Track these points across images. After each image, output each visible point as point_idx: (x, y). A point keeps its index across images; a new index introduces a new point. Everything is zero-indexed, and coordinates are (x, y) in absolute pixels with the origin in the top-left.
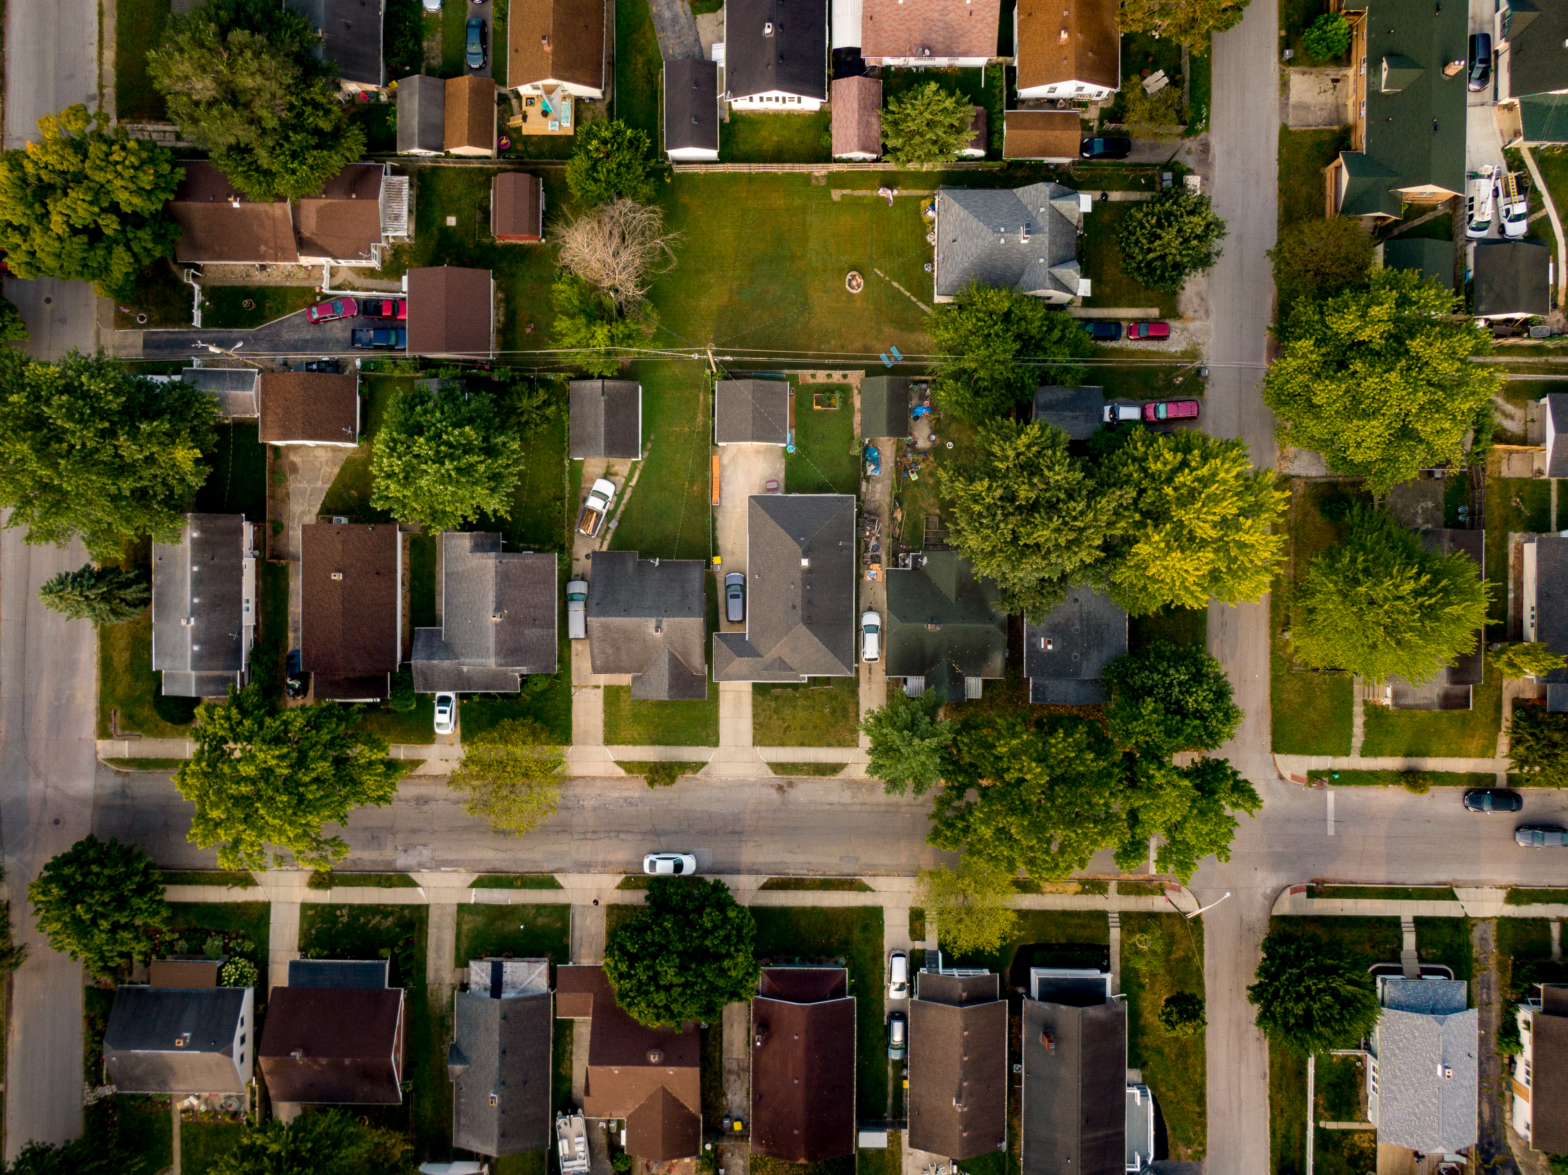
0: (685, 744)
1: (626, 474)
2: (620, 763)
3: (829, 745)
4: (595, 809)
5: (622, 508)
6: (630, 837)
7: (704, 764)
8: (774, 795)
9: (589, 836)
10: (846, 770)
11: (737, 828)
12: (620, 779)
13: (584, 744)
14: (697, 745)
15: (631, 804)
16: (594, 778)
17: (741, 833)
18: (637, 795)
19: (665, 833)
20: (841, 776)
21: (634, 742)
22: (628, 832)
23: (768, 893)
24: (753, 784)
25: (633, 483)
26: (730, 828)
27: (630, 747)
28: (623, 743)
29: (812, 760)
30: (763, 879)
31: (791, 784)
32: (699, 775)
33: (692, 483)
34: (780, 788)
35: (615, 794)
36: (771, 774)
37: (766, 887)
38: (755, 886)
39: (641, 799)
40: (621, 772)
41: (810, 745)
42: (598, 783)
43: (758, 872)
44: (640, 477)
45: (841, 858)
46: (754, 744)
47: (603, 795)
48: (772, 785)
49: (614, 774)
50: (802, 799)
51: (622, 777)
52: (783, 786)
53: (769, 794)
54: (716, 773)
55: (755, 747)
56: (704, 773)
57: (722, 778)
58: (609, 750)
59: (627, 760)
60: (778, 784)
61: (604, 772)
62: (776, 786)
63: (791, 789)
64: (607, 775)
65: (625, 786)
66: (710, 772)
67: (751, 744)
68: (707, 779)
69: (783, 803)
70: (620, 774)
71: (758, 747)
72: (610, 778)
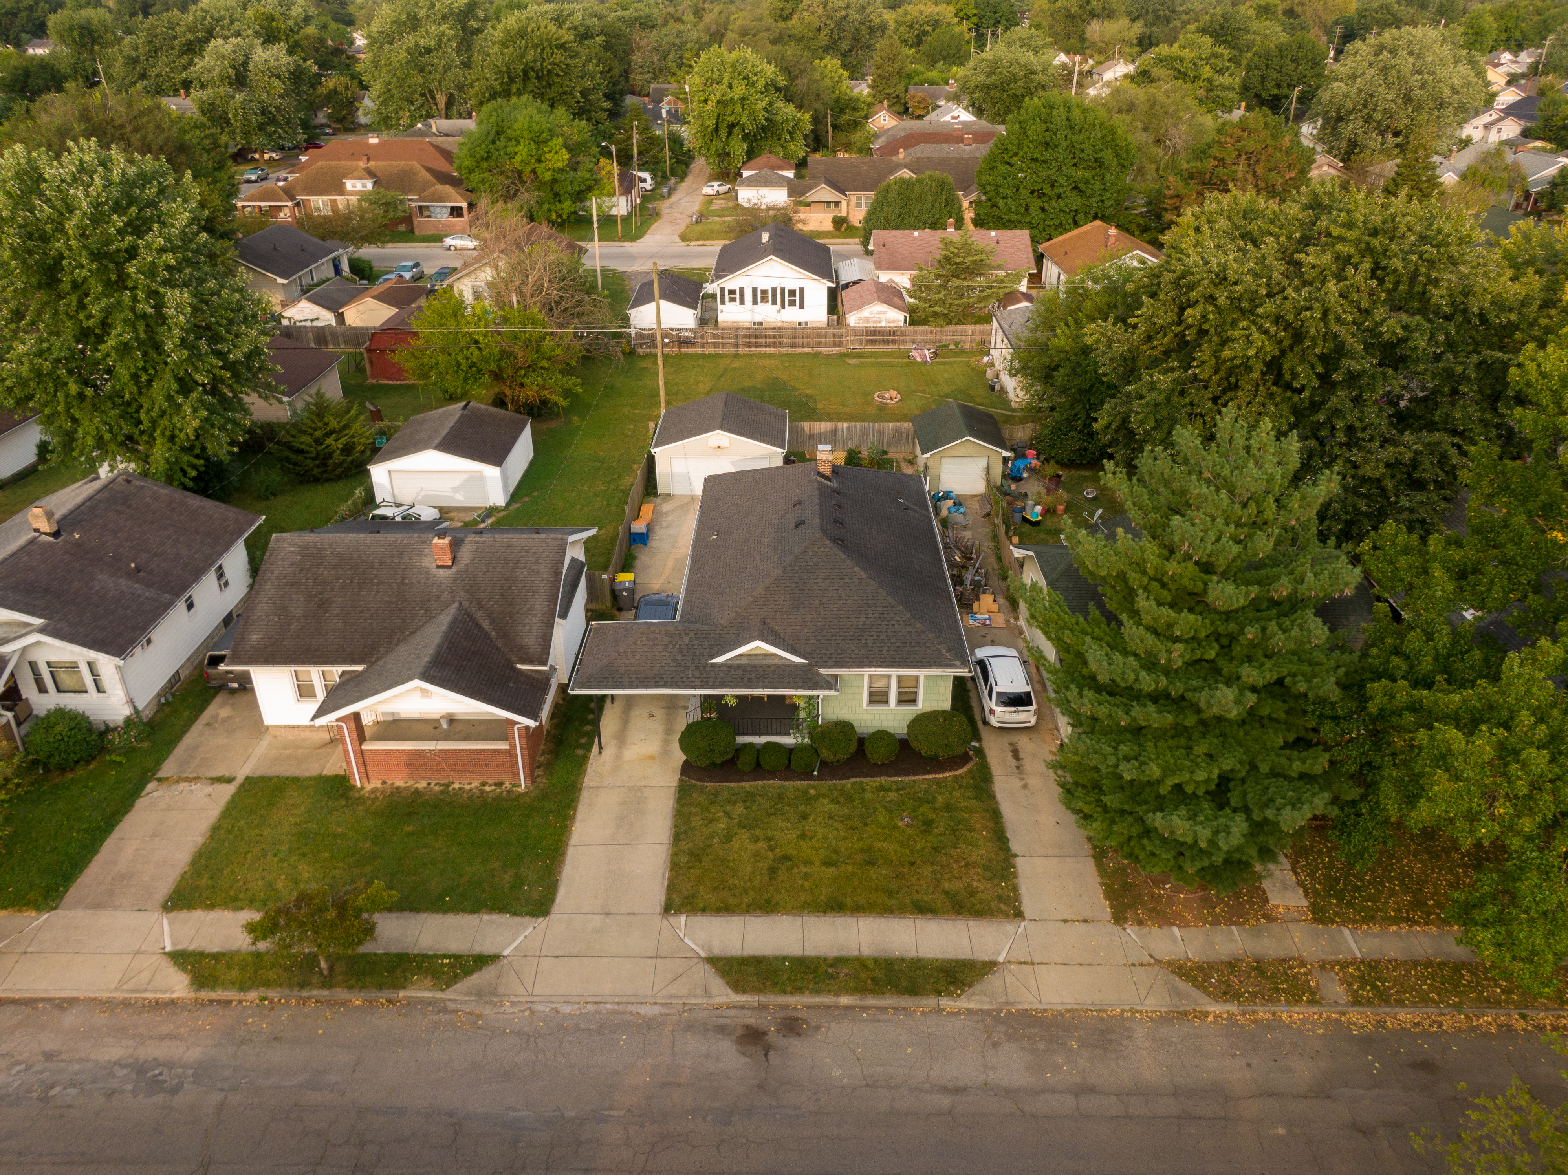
2: (183, 957)
8: (728, 1057)
10: (993, 982)
12: (159, 1005)
15: (155, 1085)
16: (64, 1004)
18: (194, 1054)
24: (650, 1024)
29: (871, 952)
31: (791, 1023)
34: (753, 1037)
35: (111, 1051)
36: (723, 994)
39: (202, 1069)
40: (178, 985)
41: (858, 910)
42: (70, 1019)
46: (669, 908)
47: (63, 1057)
48: (722, 1030)
49: (146, 995)
50: (836, 1073)
51: (173, 1002)
52: (764, 1033)
53: (708, 1056)
54: (522, 991)
55: (672, 919)
56: (480, 993)
57: (538, 1007)
58: (170, 924)
59: (215, 950)
60: (747, 1027)
61: (112, 987)
62: (739, 1032)
63: (794, 1041)
64: (120, 995)
65: (166, 1029)
66: (501, 990)
67: (658, 908)
68: (487, 1011)
69: (761, 1086)
70: (167, 996)
71: (683, 918)
72: (126, 1004)
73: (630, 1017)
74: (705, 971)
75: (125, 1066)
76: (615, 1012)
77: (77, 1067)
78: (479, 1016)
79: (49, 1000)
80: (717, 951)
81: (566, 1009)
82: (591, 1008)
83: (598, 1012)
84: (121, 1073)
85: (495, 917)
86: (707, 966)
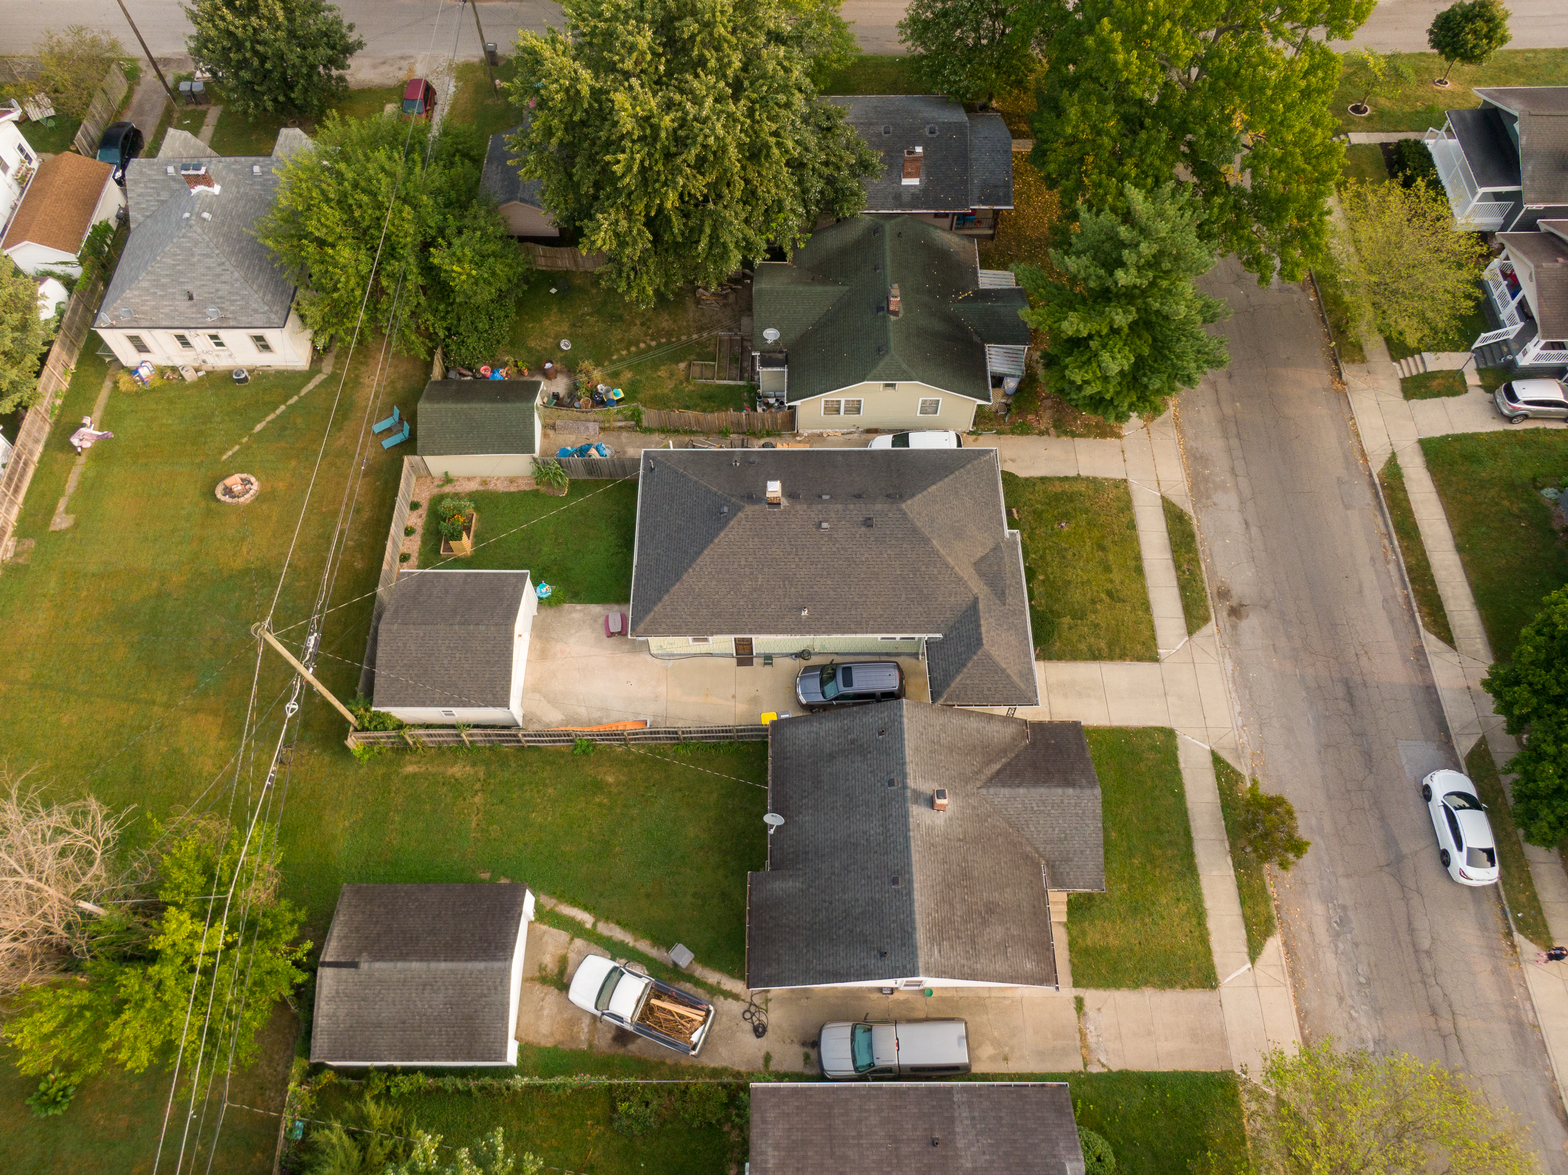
0: (1180, 796)
1: (563, 936)
2: (1254, 951)
3: (1132, 525)
4: (1378, 1011)
5: (644, 946)
6: (1421, 923)
7: (1217, 760)
8: (1251, 624)
9: (1446, 1025)
10: (1175, 499)
11: (1340, 691)
12: (1290, 950)
13: (1224, 1041)
14: (1177, 772)
15: (1343, 922)
16: (1303, 1015)
17: (1347, 685)
18: (1319, 908)
19: (1390, 842)
20: (1188, 508)
21: (1199, 914)
22: (1411, 930)
23: (1457, 633)
24: (1239, 663)
25: (586, 918)
26: (1343, 705)
27: (1211, 924)
28: (1204, 939)
29: (1168, 555)
30: (1431, 642)
31: (1223, 594)
32: (1244, 770)
33: (598, 786)
34: (1235, 612)
35: (1330, 961)
36: (1211, 627)
37: (1446, 635)
38: (1451, 657)
39: (1327, 898)
40: (1273, 945)
41: (1138, 558)
42: (1313, 1004)
43: (1420, 652)
44: (574, 902)
45: (1347, 507)
46: (1154, 659)
47: (1340, 990)
48: (1234, 627)
49: (1284, 963)
50: (1250, 574)
51: (1285, 944)
52: (1232, 607)
53: (1253, 633)
54: (1232, 734)
55: (1162, 657)
56: (1238, 757)
57: (1240, 723)
58: (1228, 976)
59: (1244, 932)
60: (1229, 615)
61: (1284, 989)
62: (1234, 618)
63: (1233, 593)
64: (1289, 981)
65: (1305, 936)
66: (1233, 746)
67: (1156, 665)
68: (1248, 751)
69: (1266, 607)
70: (1281, 949)
71: (1160, 651)
72: (1293, 973)
73: (1236, 674)
74: (1198, 637)
75: (1336, 947)
76: (1234, 683)
77: (1344, 976)
78: (1253, 754)
79: (1302, 1028)
80: (1184, 631)
81: (1238, 708)
82: (1234, 695)
83: (1236, 691)
84: (1341, 946)
85: (1181, 760)
86: (1194, 636)
